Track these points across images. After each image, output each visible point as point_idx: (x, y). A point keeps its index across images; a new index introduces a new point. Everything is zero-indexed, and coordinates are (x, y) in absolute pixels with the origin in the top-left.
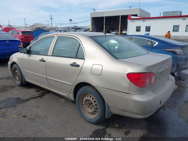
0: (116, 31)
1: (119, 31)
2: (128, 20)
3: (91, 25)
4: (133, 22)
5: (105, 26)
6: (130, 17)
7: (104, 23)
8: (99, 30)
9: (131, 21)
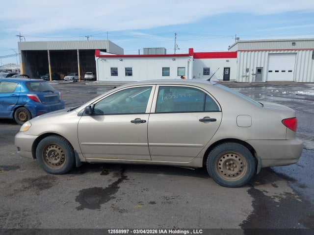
0: (72, 75)
1: (77, 75)
2: (96, 58)
3: (21, 64)
4: (104, 61)
5: (51, 66)
6: (99, 53)
7: (49, 62)
8: (38, 72)
9: (100, 59)
